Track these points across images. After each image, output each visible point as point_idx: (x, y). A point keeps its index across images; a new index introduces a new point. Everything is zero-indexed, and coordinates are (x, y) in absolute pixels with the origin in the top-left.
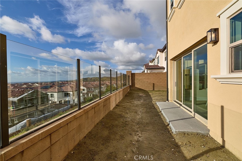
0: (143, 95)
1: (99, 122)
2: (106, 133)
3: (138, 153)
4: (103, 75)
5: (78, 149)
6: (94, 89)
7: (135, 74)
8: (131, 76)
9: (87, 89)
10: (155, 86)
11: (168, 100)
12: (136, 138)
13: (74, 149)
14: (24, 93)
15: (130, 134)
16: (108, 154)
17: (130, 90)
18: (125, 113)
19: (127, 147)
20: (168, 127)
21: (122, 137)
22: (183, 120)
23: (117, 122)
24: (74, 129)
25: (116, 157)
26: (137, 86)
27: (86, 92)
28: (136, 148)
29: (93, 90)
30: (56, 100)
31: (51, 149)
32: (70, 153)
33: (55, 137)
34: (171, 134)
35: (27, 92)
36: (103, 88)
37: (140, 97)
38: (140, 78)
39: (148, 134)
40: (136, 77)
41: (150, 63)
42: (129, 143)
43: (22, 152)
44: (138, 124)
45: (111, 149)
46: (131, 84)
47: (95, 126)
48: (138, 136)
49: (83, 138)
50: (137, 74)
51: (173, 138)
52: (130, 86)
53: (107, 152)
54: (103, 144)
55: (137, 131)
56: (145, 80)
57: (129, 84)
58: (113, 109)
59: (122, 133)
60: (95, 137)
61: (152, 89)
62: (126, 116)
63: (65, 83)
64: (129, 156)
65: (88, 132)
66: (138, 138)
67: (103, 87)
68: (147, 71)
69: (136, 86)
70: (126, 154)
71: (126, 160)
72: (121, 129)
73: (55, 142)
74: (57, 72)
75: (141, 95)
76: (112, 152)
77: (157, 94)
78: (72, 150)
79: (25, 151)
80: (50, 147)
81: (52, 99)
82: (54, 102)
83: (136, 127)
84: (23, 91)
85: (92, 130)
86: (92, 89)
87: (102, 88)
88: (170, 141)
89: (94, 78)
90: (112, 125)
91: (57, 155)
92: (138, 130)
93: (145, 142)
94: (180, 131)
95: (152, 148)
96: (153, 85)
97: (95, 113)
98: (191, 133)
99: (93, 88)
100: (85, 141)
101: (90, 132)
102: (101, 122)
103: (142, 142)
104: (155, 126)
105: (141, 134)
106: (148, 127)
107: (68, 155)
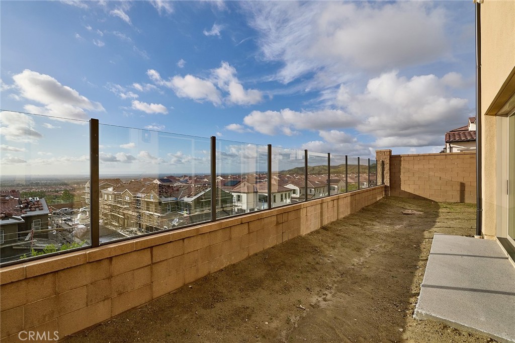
0: (415, 212)
1: (261, 252)
2: (260, 273)
3: (296, 326)
4: (339, 161)
5: (201, 285)
6: (315, 190)
7: (402, 159)
8: (388, 161)
9: (300, 190)
10: (466, 190)
11: (479, 233)
12: (314, 299)
13: (196, 282)
14: (201, 192)
15: (308, 289)
16: (239, 308)
17: (386, 197)
18: (329, 246)
19: (282, 309)
20: (412, 300)
21: (286, 289)
22: (476, 293)
23: (296, 260)
24: (197, 250)
25: (249, 316)
26: (407, 187)
27: (299, 196)
28: (300, 317)
29: (313, 193)
30: (244, 207)
31: (151, 269)
32: (186, 285)
33: (159, 254)
34: (405, 316)
35: (204, 190)
36: (336, 190)
37: (405, 215)
38: (416, 167)
39: (348, 298)
40: (404, 165)
41: (471, 125)
42: (291, 304)
43: (111, 259)
44: (342, 275)
45: (249, 302)
46: (387, 183)
47: (249, 257)
48: (325, 297)
49: (216, 271)
50: (407, 159)
51: (403, 327)
52: (386, 187)
53: (239, 303)
54: (241, 290)
55: (329, 288)
56: (431, 173)
57: (383, 183)
58: (308, 234)
59: (291, 282)
60: (236, 274)
61: (458, 200)
62: (328, 252)
63: (264, 176)
64: (275, 324)
65: (228, 264)
66: (319, 302)
67: (336, 186)
68: (451, 148)
69: (404, 188)
70: (271, 319)
71: (264, 328)
72: (295, 274)
73: (159, 260)
74: (250, 156)
75: (410, 212)
76: (247, 308)
77: (464, 214)
78: (190, 283)
79: (114, 258)
80: (150, 265)
81: (238, 205)
82: (241, 209)
83: (335, 279)
84: (200, 188)
85: (240, 262)
86: (311, 190)
87: (334, 190)
88: (387, 330)
89: (319, 166)
90: (282, 263)
91: (162, 282)
92: (333, 285)
93: (328, 312)
94: (433, 315)
95: (332, 328)
96: (459, 188)
97: (249, 233)
98: (470, 330)
99: (313, 188)
100: (217, 277)
101: (234, 265)
102: (265, 252)
103: (323, 311)
104: (382, 288)
105: (333, 296)
106: (361, 286)
107: (182, 288)
